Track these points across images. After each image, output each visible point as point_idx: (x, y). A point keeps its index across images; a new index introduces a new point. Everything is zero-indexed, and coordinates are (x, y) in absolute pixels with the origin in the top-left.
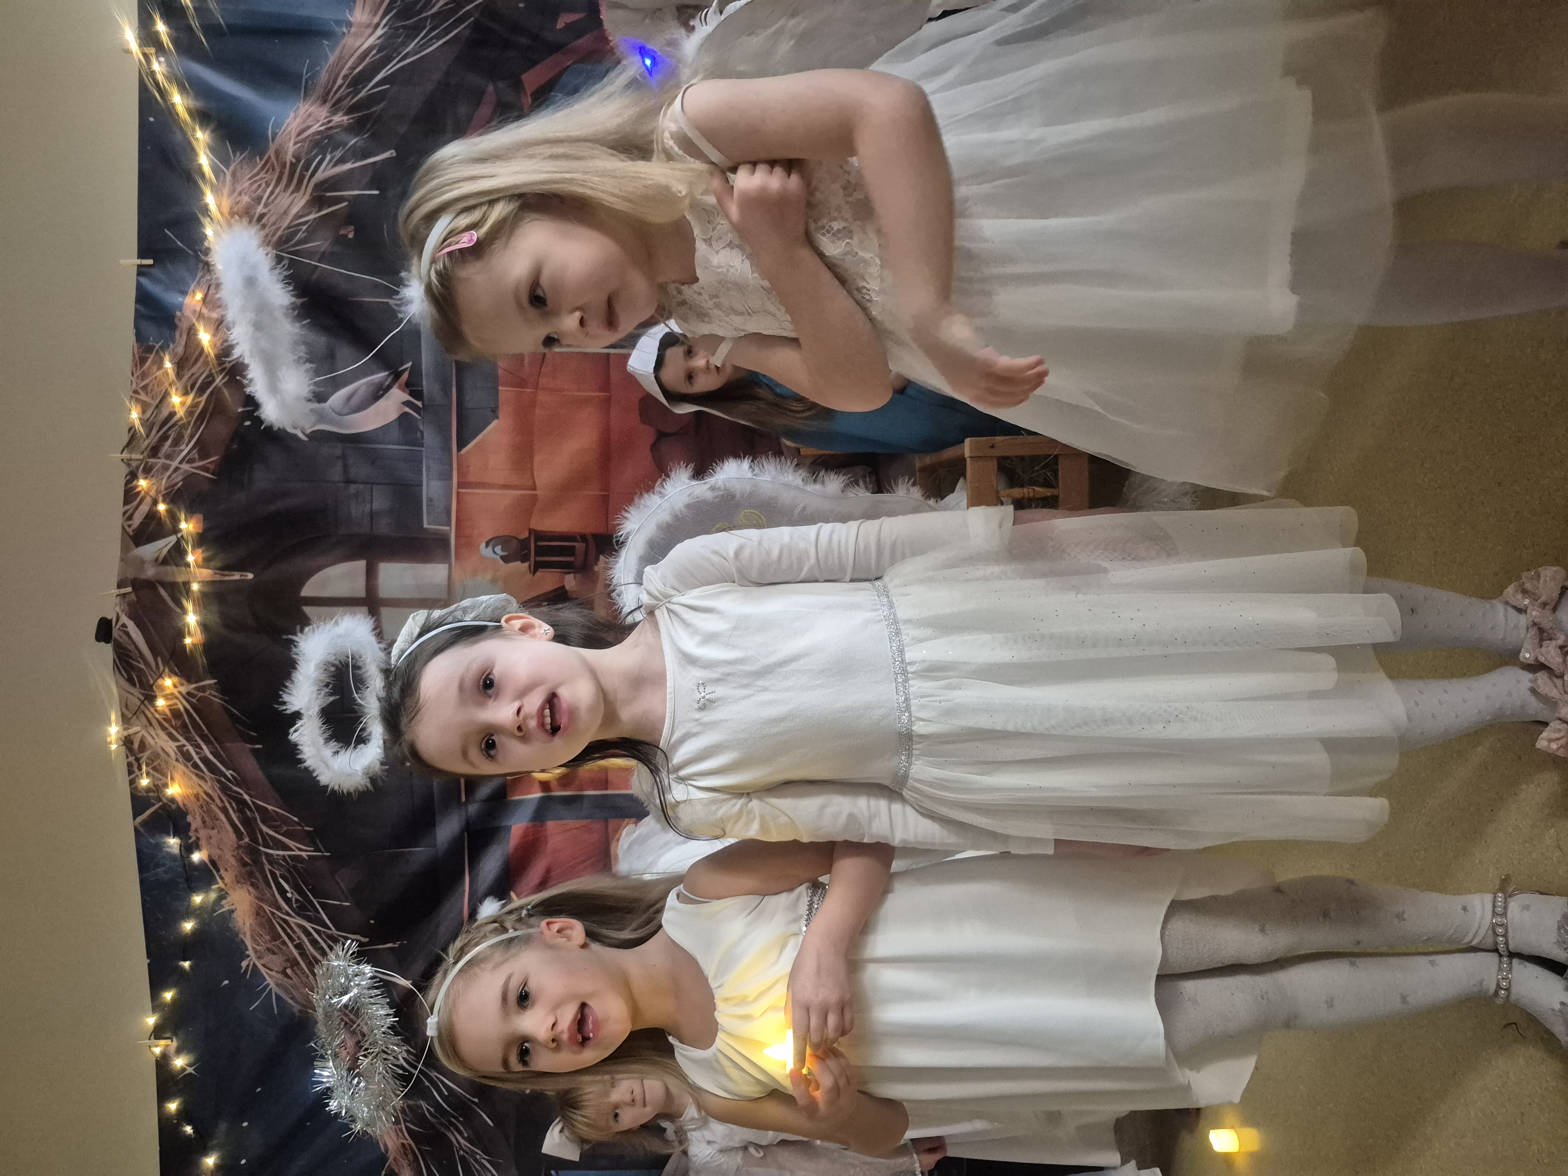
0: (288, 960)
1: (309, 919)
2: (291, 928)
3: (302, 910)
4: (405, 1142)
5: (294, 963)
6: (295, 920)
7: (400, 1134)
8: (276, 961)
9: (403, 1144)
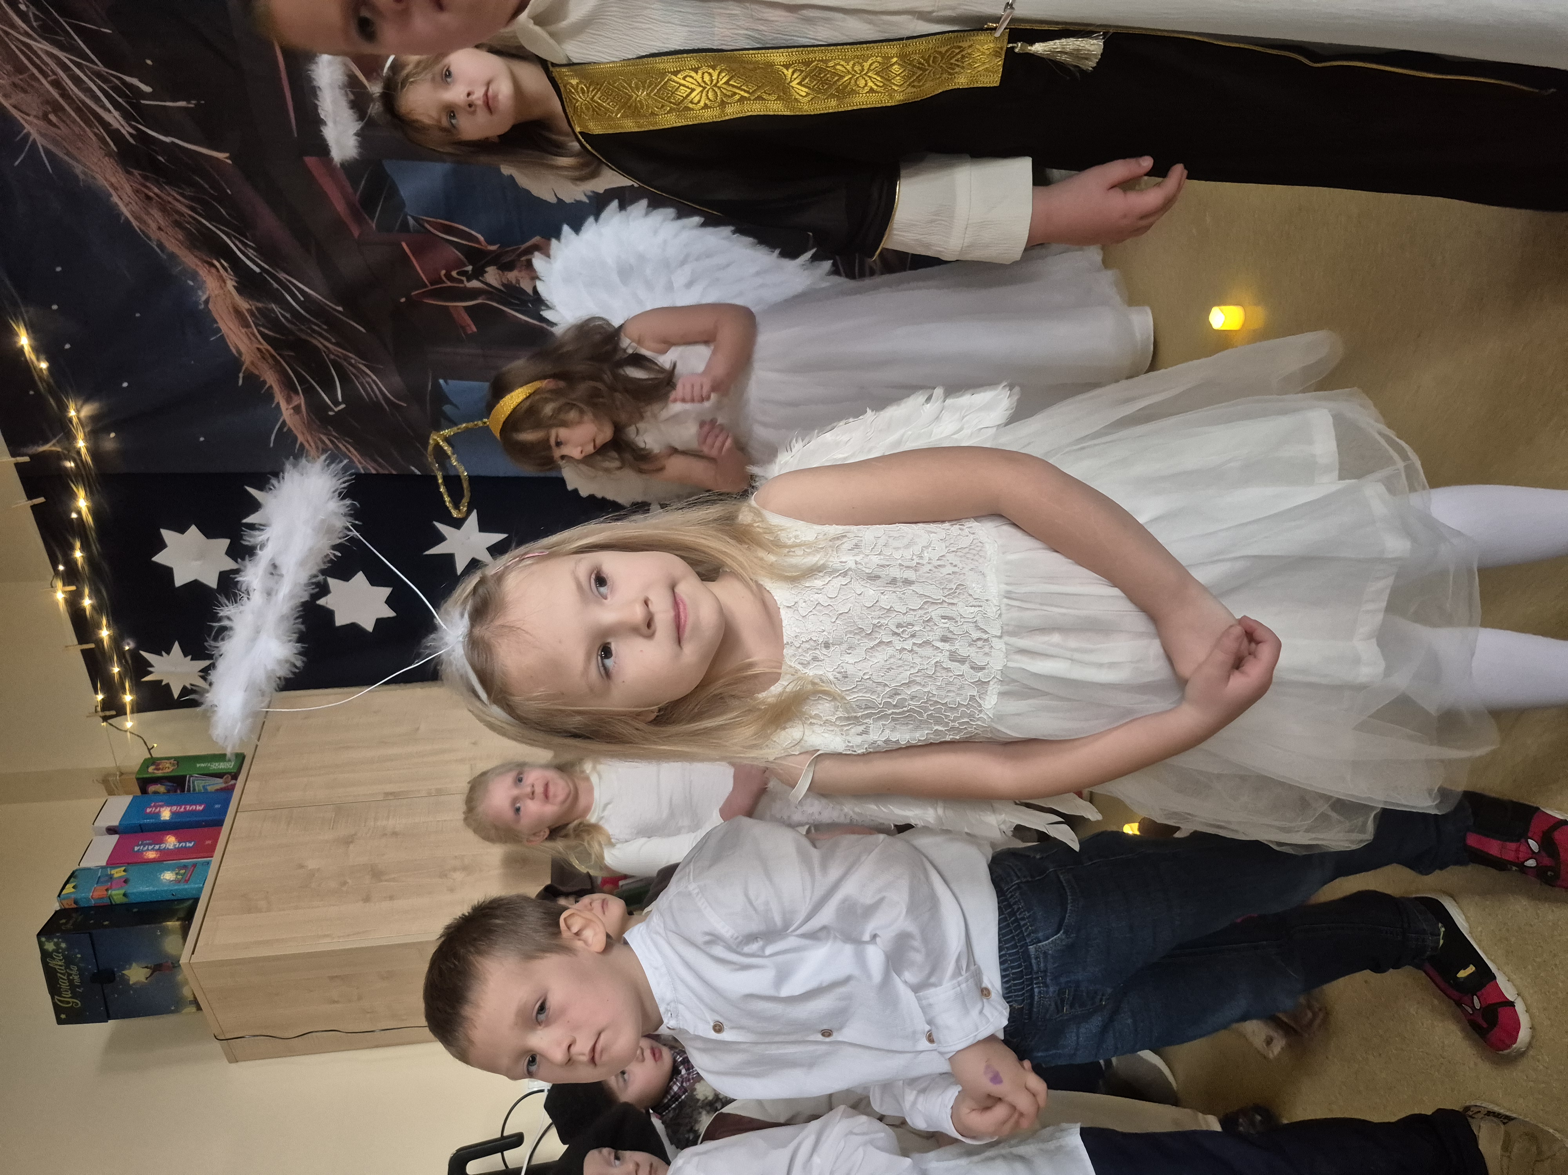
0: (47, 102)
1: (62, 48)
2: (39, 57)
3: (48, 31)
4: (261, 347)
5: (57, 109)
6: (41, 46)
7: (253, 338)
8: (31, 102)
9: (258, 349)
